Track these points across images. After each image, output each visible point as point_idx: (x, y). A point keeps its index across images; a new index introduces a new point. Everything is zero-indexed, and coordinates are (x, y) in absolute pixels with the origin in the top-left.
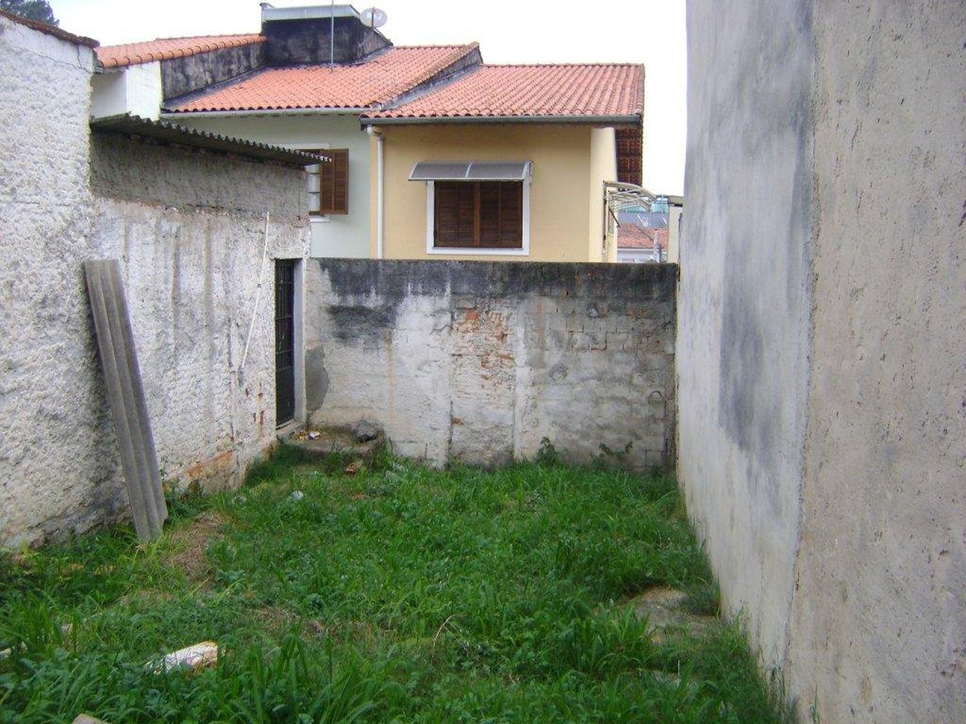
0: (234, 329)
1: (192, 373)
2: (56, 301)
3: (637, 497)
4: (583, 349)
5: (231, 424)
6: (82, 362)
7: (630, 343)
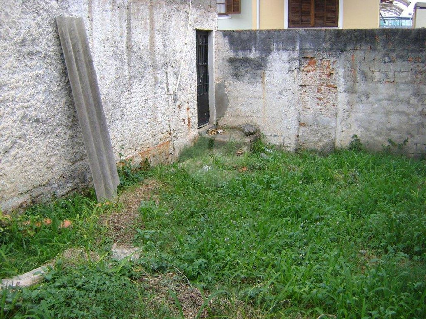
0: (170, 69)
1: (142, 94)
2: (34, 42)
3: (419, 174)
4: (380, 82)
5: (169, 125)
6: (58, 84)
7: (409, 78)
